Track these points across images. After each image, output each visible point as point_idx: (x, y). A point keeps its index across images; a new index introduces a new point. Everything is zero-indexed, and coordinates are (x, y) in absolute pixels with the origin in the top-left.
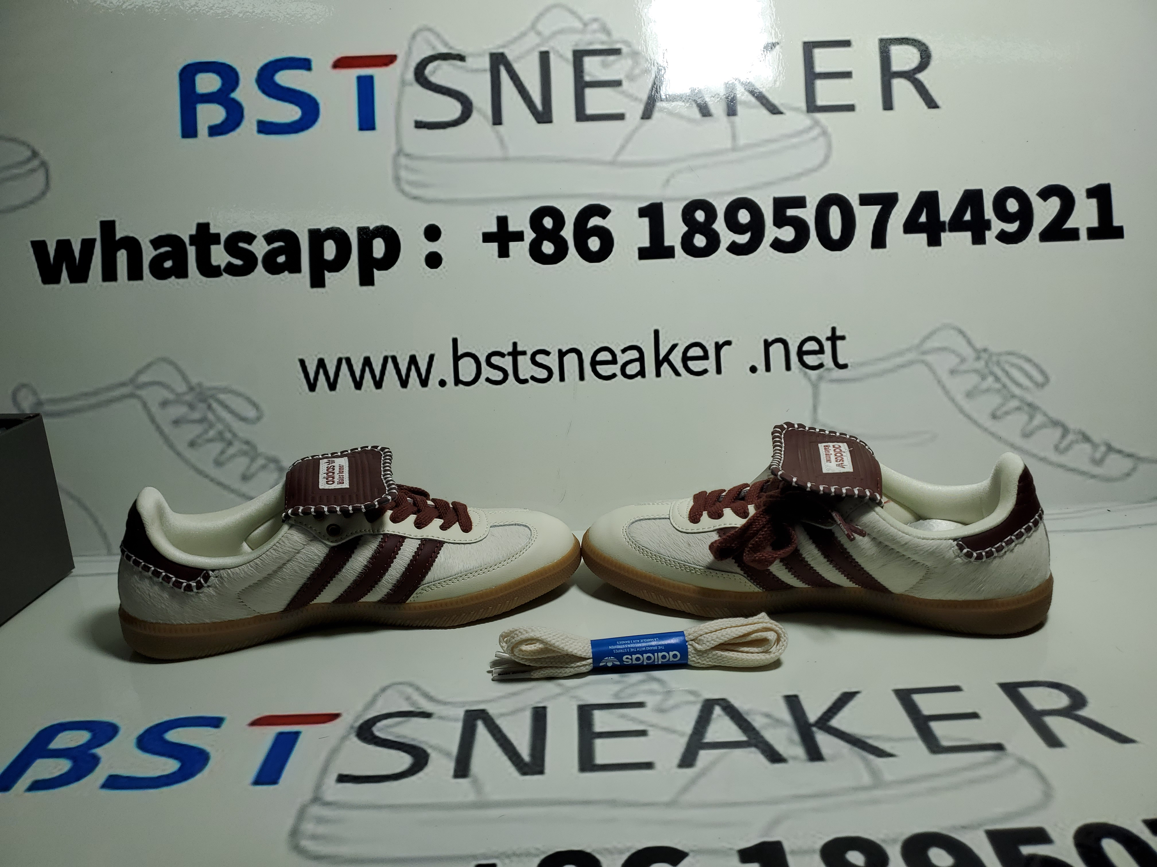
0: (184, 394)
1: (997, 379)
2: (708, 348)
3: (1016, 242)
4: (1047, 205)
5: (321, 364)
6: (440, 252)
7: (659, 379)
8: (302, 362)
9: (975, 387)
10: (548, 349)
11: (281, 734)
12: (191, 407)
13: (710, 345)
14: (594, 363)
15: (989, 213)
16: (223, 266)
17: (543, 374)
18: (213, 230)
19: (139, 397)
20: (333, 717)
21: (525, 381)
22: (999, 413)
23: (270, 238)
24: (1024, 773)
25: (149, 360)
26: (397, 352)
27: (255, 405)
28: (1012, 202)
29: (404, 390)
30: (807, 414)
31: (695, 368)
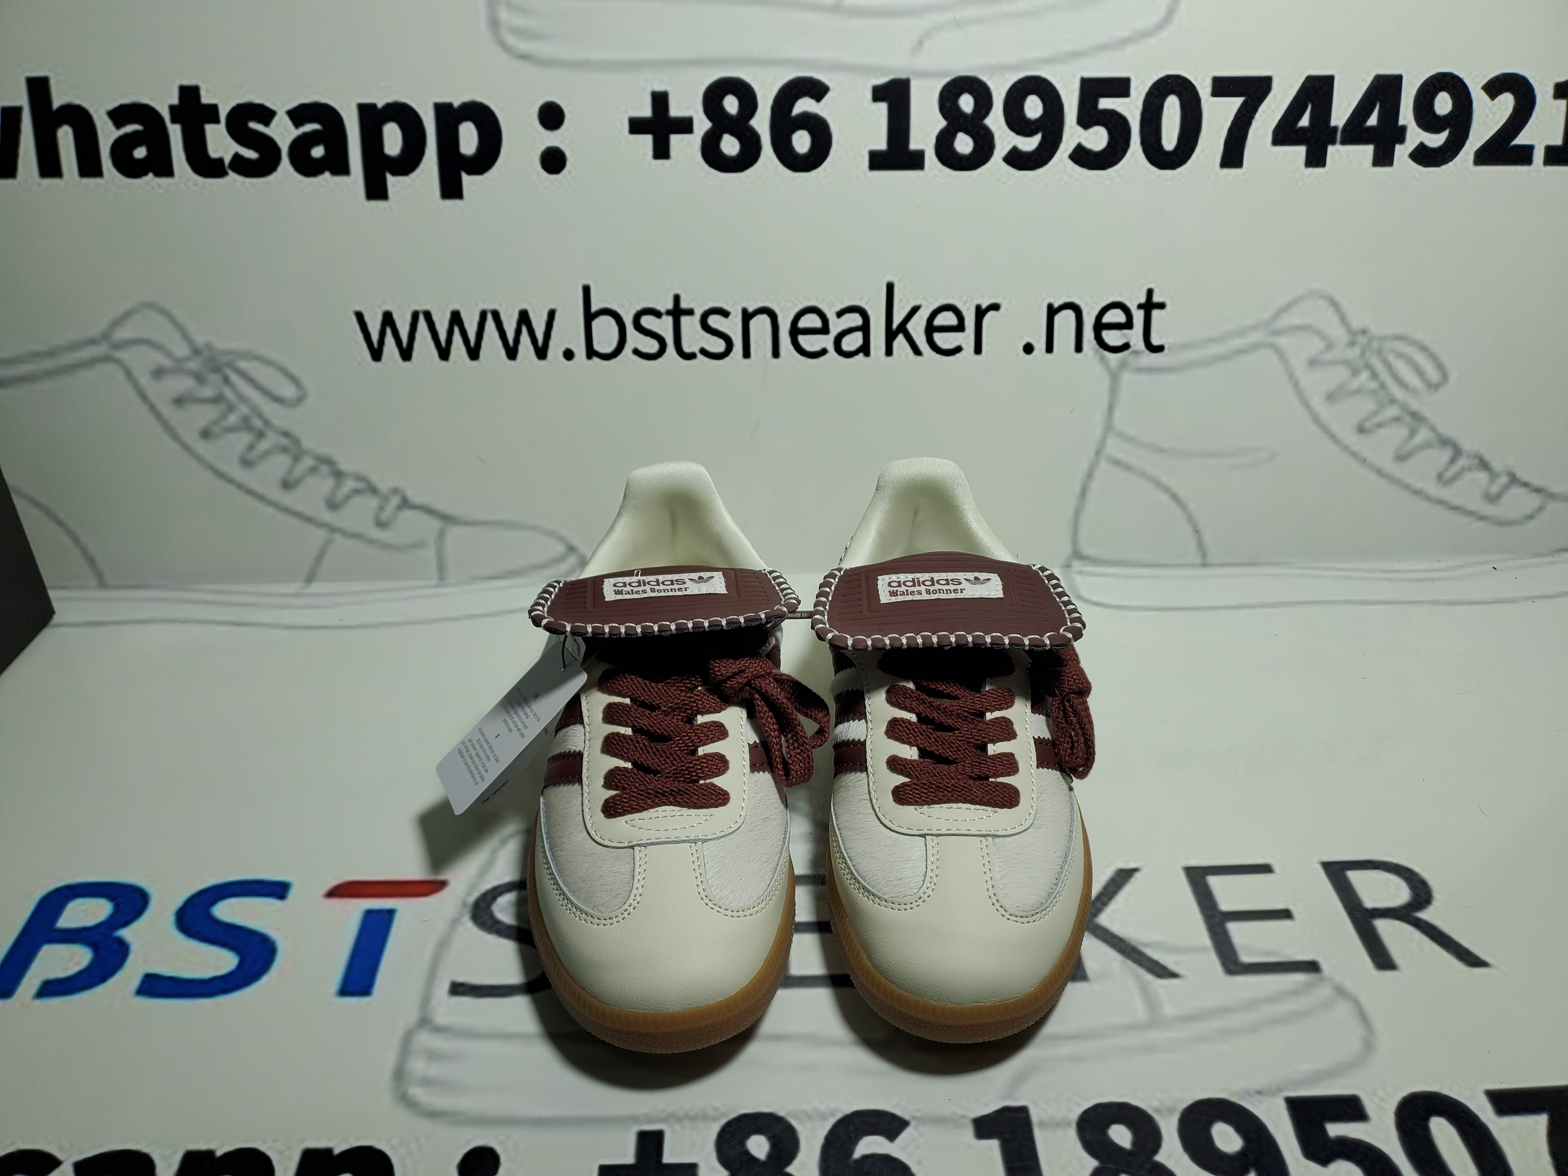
0: (187, 359)
1: (1374, 375)
2: (965, 313)
3: (1438, 164)
4: (1494, 105)
5: (388, 319)
6: (563, 147)
7: (890, 359)
8: (360, 316)
9: (1341, 387)
10: (726, 307)
11: (369, 914)
12: (199, 378)
13: (968, 309)
14: (795, 332)
15: (1406, 115)
16: (227, 160)
17: (719, 346)
18: (206, 99)
19: (118, 362)
20: (437, 886)
21: (691, 356)
22: (1368, 425)
23: (299, 115)
24: (1342, 1010)
25: (127, 305)
26: (500, 305)
27: (294, 380)
28: (1443, 98)
29: (512, 363)
30: (1098, 418)
31: (944, 343)
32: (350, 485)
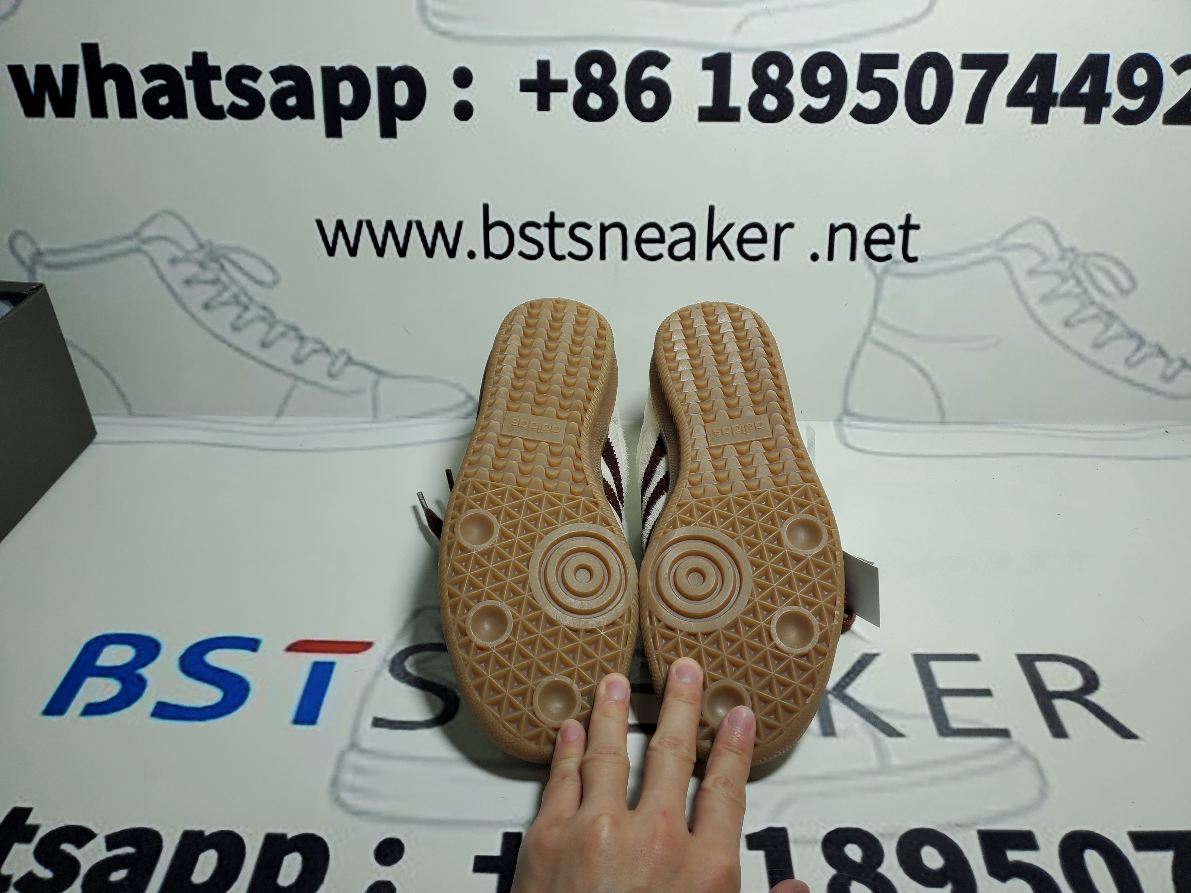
0: (194, 251)
1: (1079, 283)
2: (767, 230)
3: (1135, 123)
4: (1180, 79)
5: (340, 226)
6: (471, 101)
7: (710, 262)
8: (319, 223)
9: (1053, 291)
10: (589, 222)
11: (317, 664)
12: (202, 266)
13: (770, 227)
14: (639, 241)
15: (1112, 85)
16: (226, 108)
17: (582, 250)
18: (211, 62)
19: (145, 253)
20: (366, 646)
21: (561, 258)
22: (1072, 320)
23: (278, 74)
24: (1024, 767)
25: (152, 212)
26: (422, 217)
27: (270, 268)
28: (1141, 72)
29: (430, 260)
30: (866, 310)
31: (751, 252)
32: (310, 346)
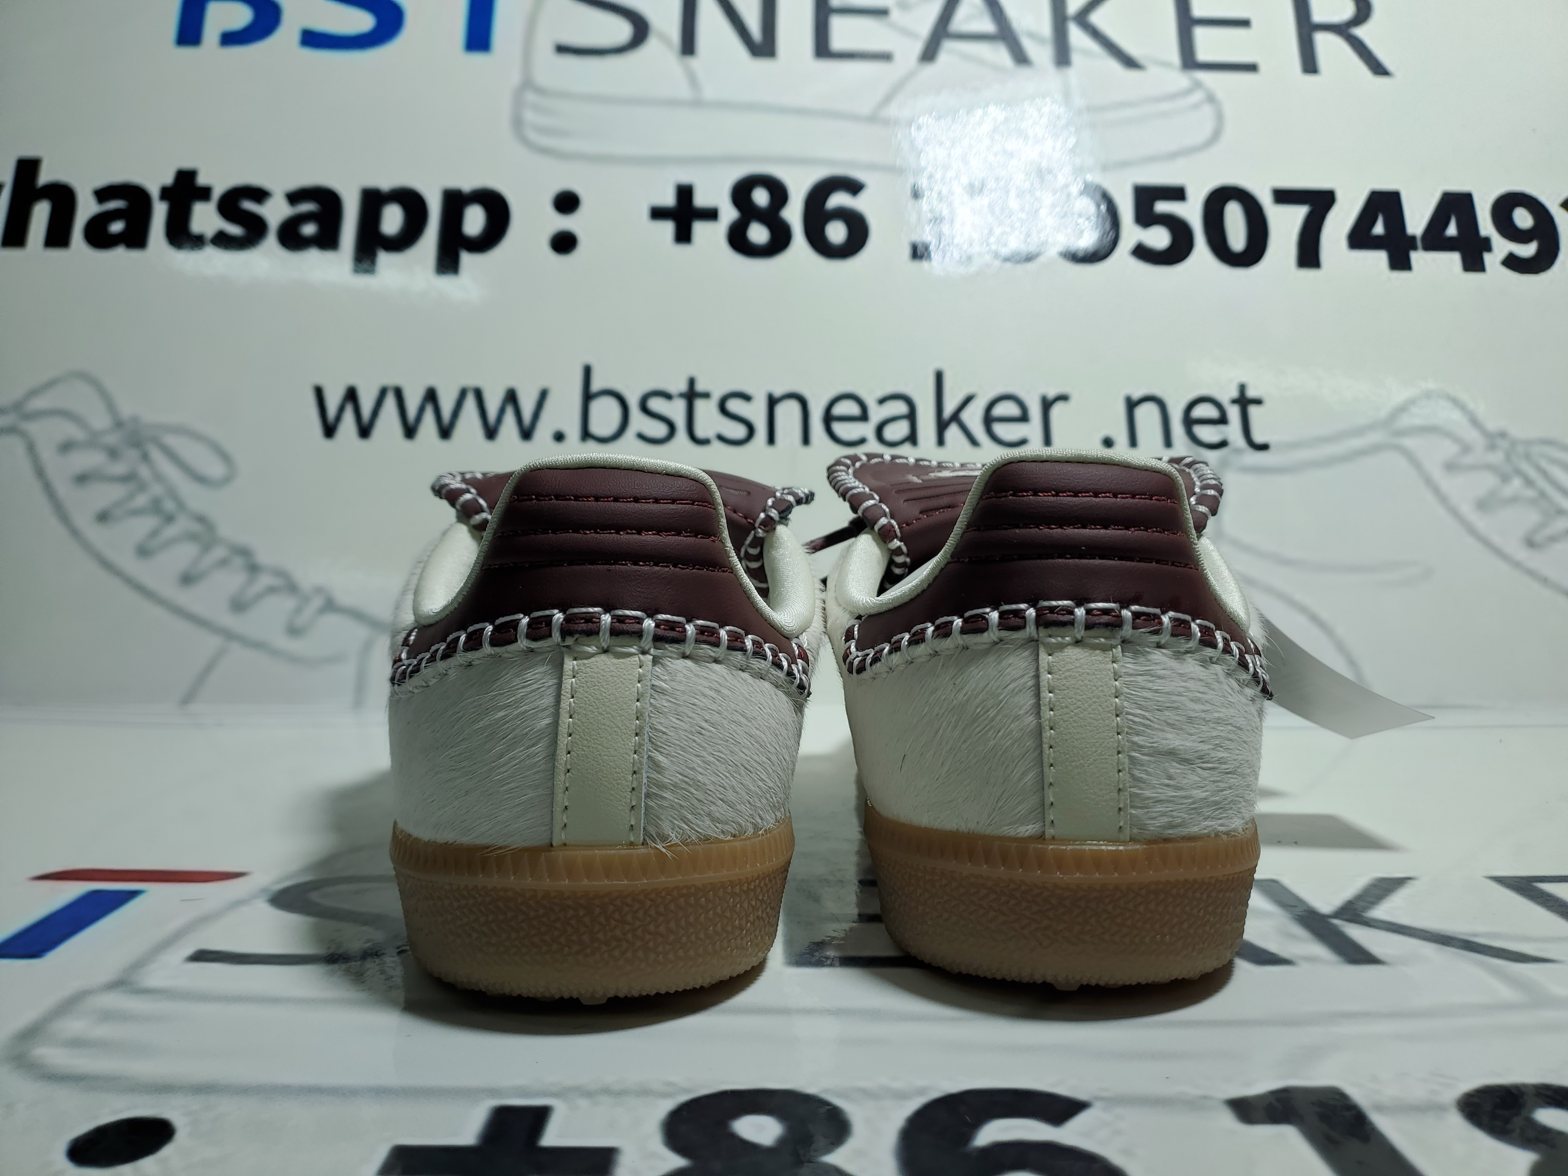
0: (105, 432)
2: (1028, 403)
3: (1536, 272)
5: (351, 395)
6: (575, 231)
7: (942, 447)
8: (319, 393)
9: (1493, 494)
10: (749, 392)
12: (113, 453)
13: (1032, 399)
14: (828, 419)
16: (209, 236)
17: (739, 431)
18: (201, 182)
19: (23, 434)
21: (705, 442)
22: (1538, 538)
23: (296, 194)
25: (54, 374)
26: (486, 382)
27: (225, 457)
28: (1521, 213)
29: (490, 443)
31: (1006, 435)
32: (265, 580)
